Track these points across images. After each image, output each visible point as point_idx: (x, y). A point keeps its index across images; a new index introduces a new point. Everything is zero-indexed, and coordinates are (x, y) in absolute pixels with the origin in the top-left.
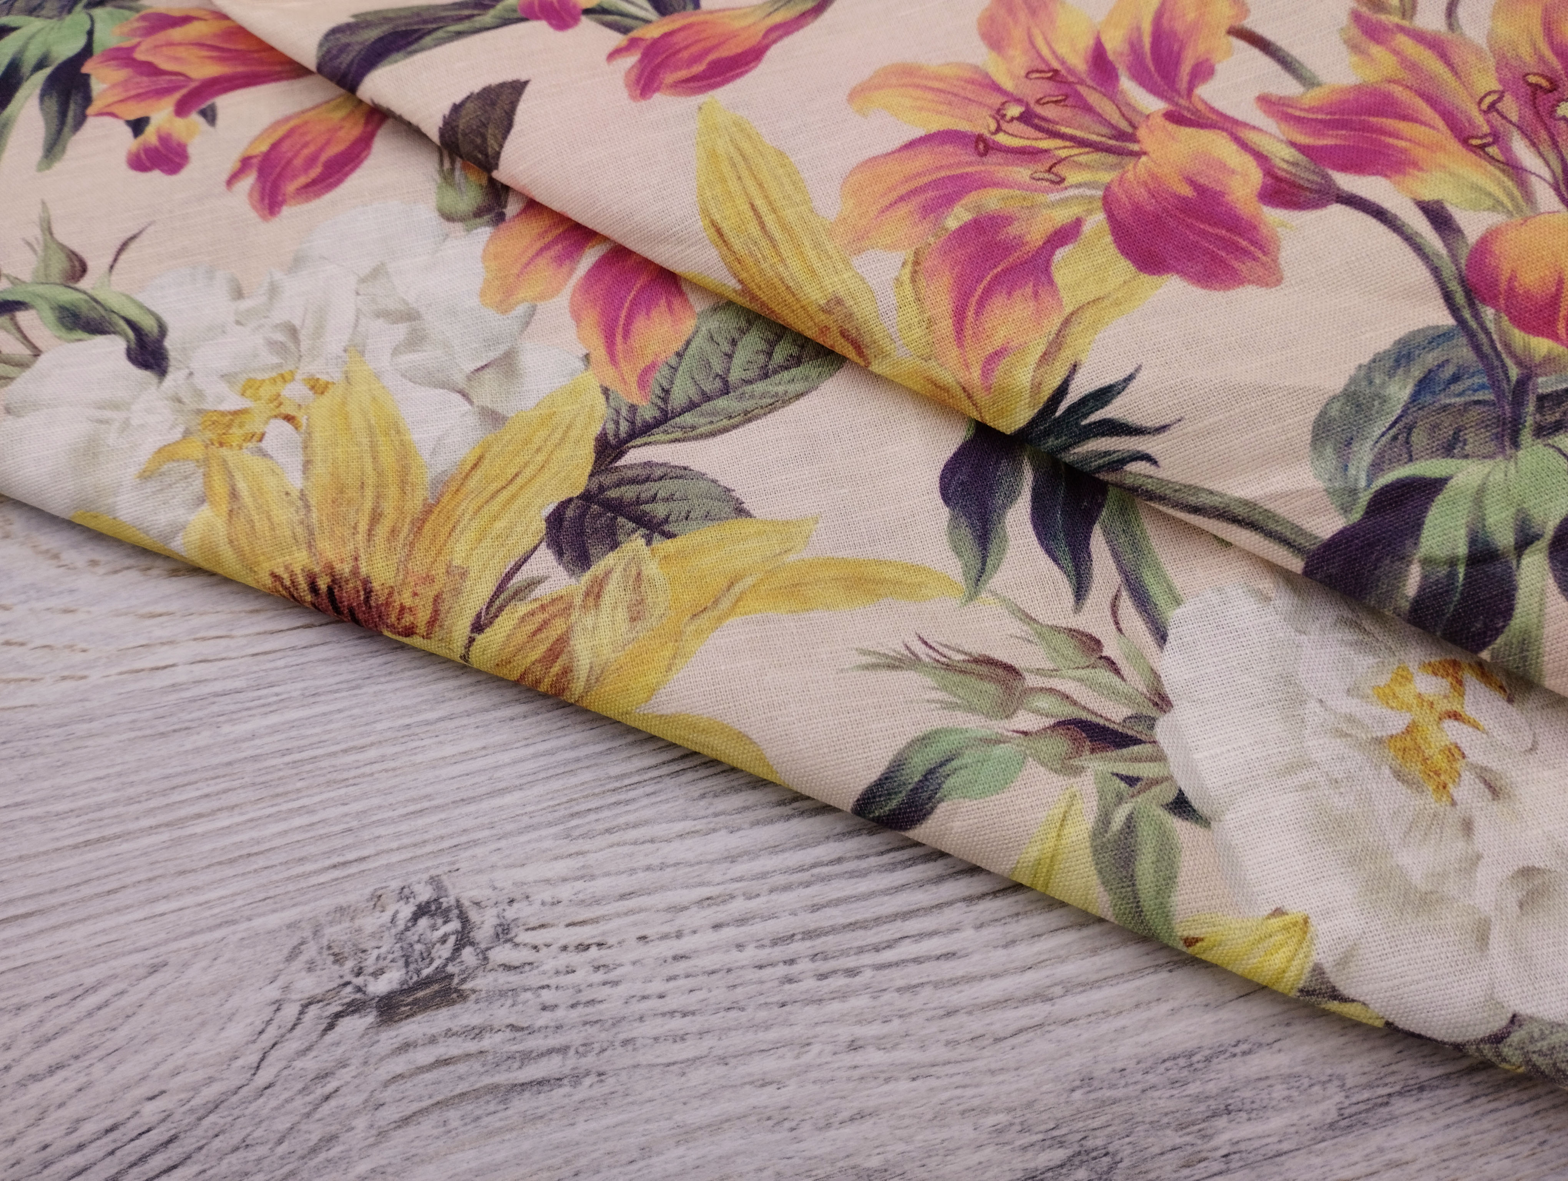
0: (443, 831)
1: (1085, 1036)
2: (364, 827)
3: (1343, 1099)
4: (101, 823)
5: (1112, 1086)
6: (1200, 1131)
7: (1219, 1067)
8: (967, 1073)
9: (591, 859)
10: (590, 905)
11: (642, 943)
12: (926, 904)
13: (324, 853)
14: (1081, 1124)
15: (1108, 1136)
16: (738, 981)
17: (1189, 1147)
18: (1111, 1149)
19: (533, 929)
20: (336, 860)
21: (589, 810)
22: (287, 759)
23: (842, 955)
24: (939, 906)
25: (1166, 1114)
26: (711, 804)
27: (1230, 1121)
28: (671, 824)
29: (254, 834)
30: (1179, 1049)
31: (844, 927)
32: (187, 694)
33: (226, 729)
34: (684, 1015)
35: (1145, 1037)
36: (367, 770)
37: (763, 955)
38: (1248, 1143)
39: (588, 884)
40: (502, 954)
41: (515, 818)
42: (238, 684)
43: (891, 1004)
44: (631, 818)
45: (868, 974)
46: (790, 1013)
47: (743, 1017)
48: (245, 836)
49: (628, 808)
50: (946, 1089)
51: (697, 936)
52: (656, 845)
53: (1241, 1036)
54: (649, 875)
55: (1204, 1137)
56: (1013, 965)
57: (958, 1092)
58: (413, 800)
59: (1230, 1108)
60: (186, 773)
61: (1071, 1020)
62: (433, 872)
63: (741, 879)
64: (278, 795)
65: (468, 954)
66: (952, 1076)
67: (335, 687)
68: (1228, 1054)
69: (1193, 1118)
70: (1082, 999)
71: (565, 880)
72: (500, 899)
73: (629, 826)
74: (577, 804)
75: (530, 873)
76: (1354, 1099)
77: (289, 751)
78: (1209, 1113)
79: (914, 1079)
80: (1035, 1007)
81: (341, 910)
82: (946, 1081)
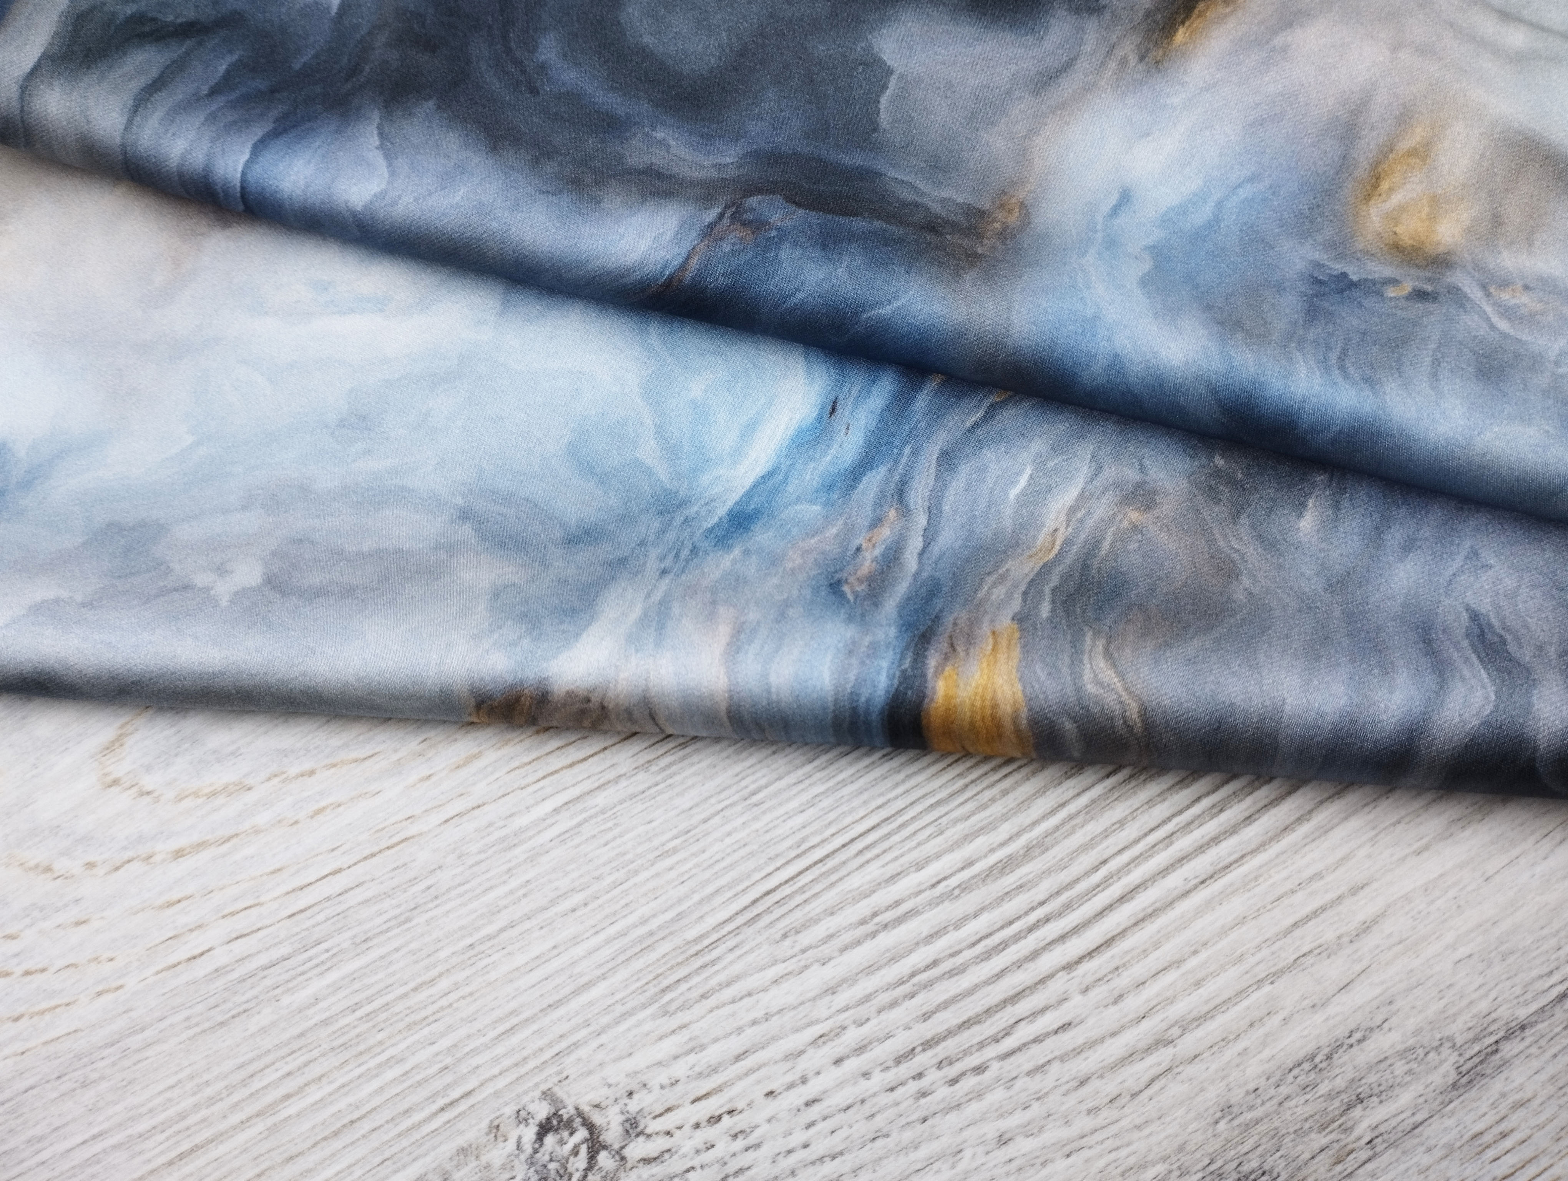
0: (540, 1043)
1: (1213, 1067)
2: (459, 1060)
3: (1457, 1058)
4: (189, 1132)
5: (1251, 1108)
6: (1340, 1126)
7: (1341, 1061)
8: (1116, 1136)
9: (695, 1029)
10: (709, 1075)
11: (770, 1098)
12: (1029, 983)
13: (427, 1099)
14: (1233, 1153)
15: (1261, 1156)
16: (874, 1110)
17: (1335, 1145)
18: (1266, 1167)
19: (660, 1115)
20: (441, 1102)
21: (678, 981)
22: (359, 1013)
23: (965, 1055)
24: (1043, 981)
25: (1306, 1120)
26: (795, 942)
27: (1365, 1109)
28: (762, 973)
29: (351, 1099)
30: (1301, 1055)
31: (959, 1028)
32: (235, 975)
33: (286, 1000)
34: (834, 1158)
35: (1267, 1053)
36: (444, 1002)
37: (892, 1076)
38: (1386, 1124)
39: (700, 1055)
40: (637, 1149)
41: (608, 1009)
42: (284, 950)
43: (1025, 1090)
44: (722, 977)
45: (995, 1066)
46: (934, 1126)
47: (890, 1142)
48: (342, 1105)
49: (716, 968)
50: (1101, 1156)
51: (821, 1076)
52: (755, 998)
53: (1352, 1026)
54: (756, 1029)
55: (1346, 1130)
56: (1127, 1019)
57: (1113, 1155)
58: (500, 1020)
59: (1361, 1096)
60: (259, 1057)
61: (1195, 1057)
62: (544, 1087)
63: (847, 1008)
64: (361, 1053)
65: (604, 1159)
66: (1102, 1142)
67: (385, 927)
68: (1345, 1047)
69: (1331, 1116)
70: (1200, 1033)
71: (676, 1057)
72: (618, 1095)
73: (722, 986)
74: (665, 978)
75: (640, 1061)
76: (1467, 1056)
77: (358, 1005)
78: (1344, 1107)
79: (1068, 1156)
80: (1158, 1053)
81: (463, 1151)
82: (1098, 1149)
